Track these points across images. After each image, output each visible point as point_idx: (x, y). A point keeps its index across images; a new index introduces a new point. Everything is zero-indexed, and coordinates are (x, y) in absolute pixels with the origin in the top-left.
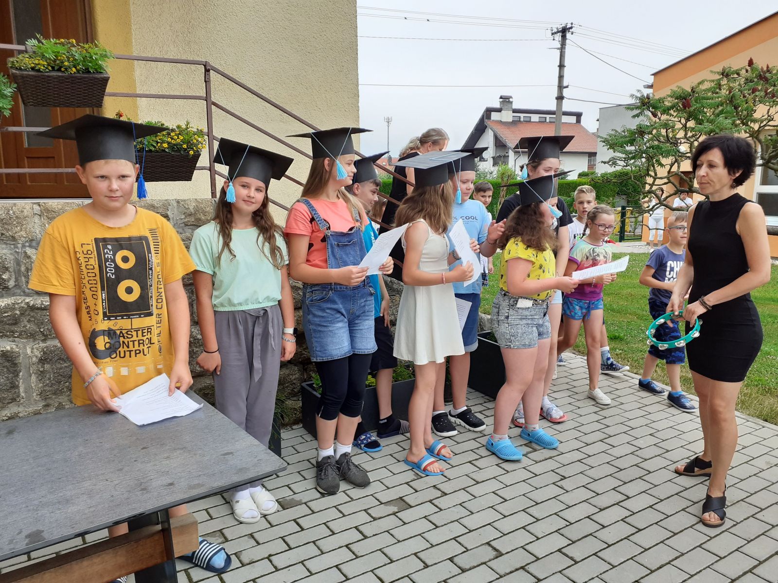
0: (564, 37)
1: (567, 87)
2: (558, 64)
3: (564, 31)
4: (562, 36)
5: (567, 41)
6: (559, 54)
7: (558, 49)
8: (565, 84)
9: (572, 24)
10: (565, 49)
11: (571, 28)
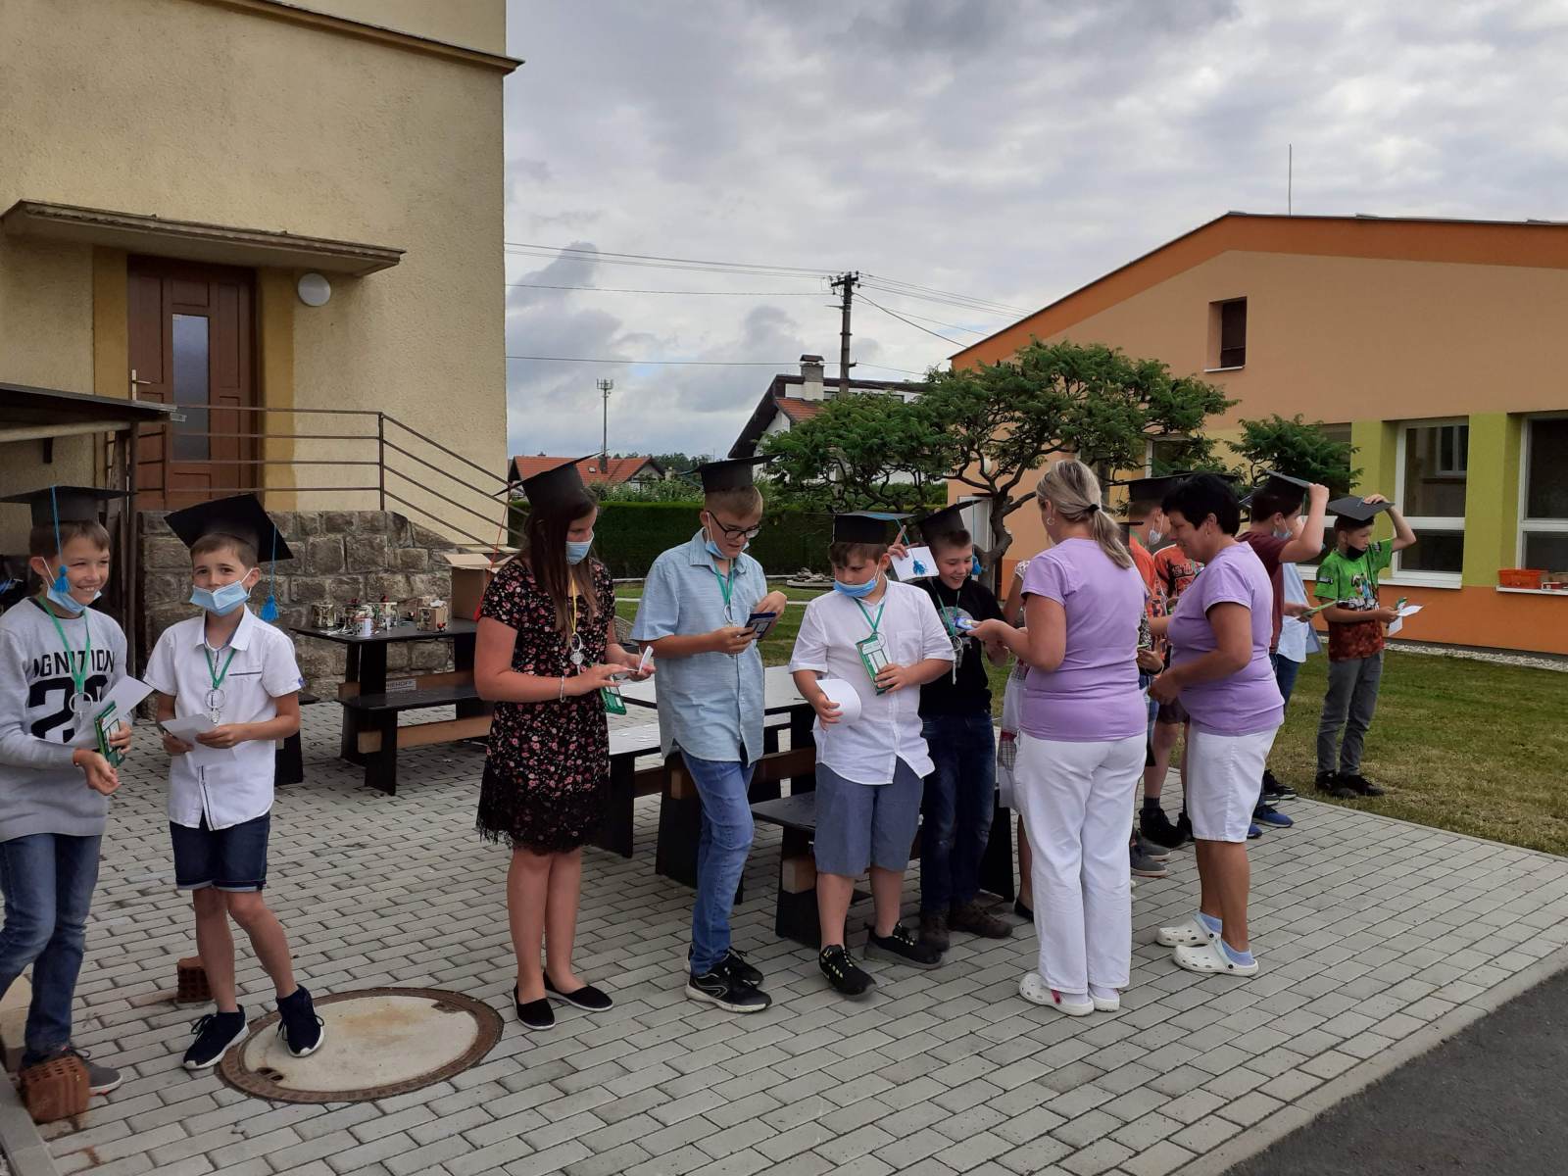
0: (848, 294)
1: (854, 365)
2: (841, 331)
3: (848, 283)
4: (845, 290)
5: (853, 297)
6: (841, 316)
7: (840, 307)
8: (851, 361)
9: (857, 273)
10: (849, 308)
11: (856, 279)
